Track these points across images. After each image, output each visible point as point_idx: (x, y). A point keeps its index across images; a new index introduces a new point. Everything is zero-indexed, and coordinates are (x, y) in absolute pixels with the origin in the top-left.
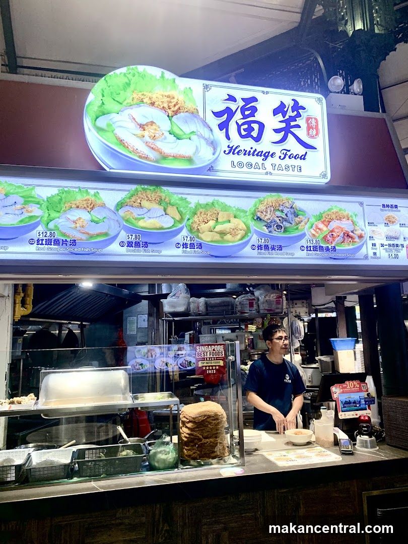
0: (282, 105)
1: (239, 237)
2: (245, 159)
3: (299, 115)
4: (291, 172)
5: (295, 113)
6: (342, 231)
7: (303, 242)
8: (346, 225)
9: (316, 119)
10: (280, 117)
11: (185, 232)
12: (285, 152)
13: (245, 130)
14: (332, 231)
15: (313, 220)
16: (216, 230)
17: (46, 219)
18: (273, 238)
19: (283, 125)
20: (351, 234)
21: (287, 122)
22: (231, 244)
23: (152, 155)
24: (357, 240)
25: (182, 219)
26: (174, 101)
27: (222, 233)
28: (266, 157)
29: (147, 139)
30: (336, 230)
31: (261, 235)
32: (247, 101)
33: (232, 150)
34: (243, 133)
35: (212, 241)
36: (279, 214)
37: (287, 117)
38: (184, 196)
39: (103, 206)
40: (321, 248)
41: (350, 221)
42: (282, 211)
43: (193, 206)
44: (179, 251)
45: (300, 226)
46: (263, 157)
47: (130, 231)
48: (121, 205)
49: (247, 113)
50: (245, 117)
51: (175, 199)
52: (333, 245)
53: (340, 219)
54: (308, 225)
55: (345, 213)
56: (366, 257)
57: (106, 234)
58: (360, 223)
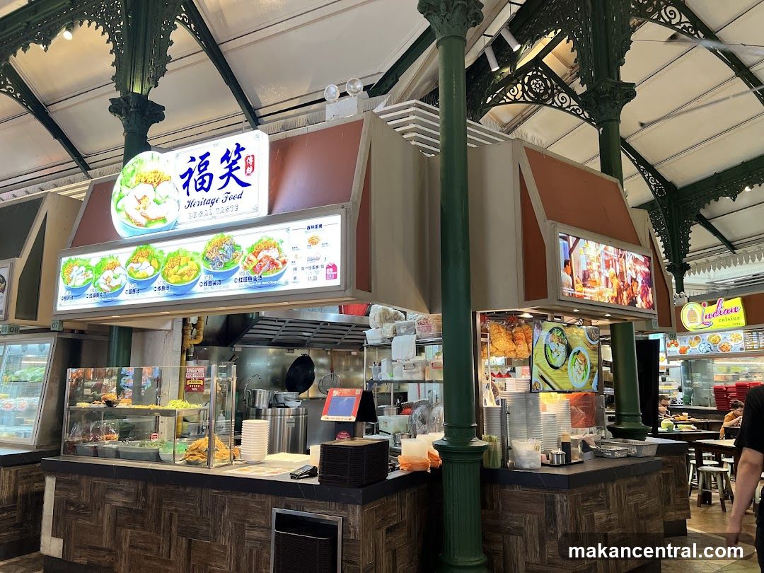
0: (228, 152)
1: (192, 277)
2: (197, 209)
3: (240, 157)
4: (230, 213)
5: (237, 155)
6: (269, 259)
7: (237, 275)
8: (273, 254)
9: (253, 156)
10: (225, 164)
11: (160, 278)
12: (226, 195)
13: (200, 184)
14: (261, 261)
15: (246, 253)
16: (178, 273)
17: (94, 280)
18: (215, 274)
19: (228, 170)
20: (276, 261)
21: (230, 167)
22: (187, 284)
23: (144, 221)
24: (281, 266)
25: (159, 267)
26: (158, 175)
27: (182, 275)
28: (213, 203)
29: (142, 210)
30: (264, 260)
31: (208, 273)
32: (202, 158)
33: (190, 204)
34: (198, 187)
35: (175, 283)
36: (221, 252)
37: (230, 162)
38: (162, 249)
39: (120, 265)
40: (250, 278)
41: (276, 249)
42: (224, 249)
43: (166, 256)
44: (156, 293)
45: (236, 261)
46: (210, 204)
47: (132, 282)
48: (128, 263)
49: (202, 168)
50: (200, 172)
51: (156, 253)
52: (260, 274)
53: (268, 249)
54: (242, 258)
55: (273, 242)
56: (287, 283)
57: (120, 286)
58: (286, 248)
